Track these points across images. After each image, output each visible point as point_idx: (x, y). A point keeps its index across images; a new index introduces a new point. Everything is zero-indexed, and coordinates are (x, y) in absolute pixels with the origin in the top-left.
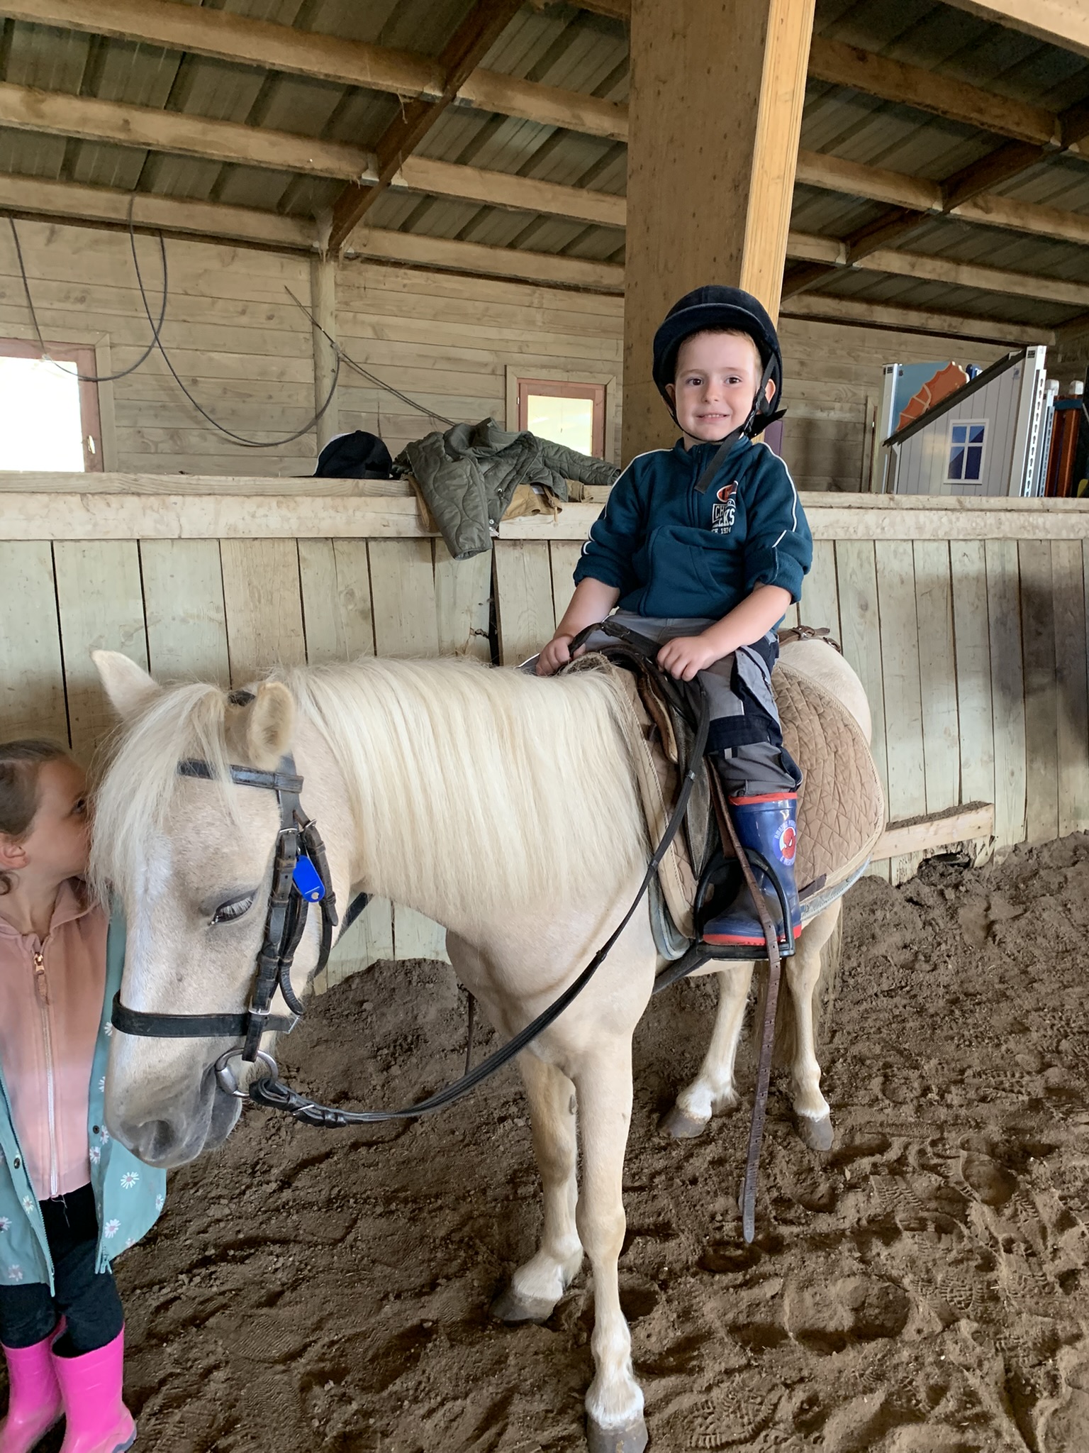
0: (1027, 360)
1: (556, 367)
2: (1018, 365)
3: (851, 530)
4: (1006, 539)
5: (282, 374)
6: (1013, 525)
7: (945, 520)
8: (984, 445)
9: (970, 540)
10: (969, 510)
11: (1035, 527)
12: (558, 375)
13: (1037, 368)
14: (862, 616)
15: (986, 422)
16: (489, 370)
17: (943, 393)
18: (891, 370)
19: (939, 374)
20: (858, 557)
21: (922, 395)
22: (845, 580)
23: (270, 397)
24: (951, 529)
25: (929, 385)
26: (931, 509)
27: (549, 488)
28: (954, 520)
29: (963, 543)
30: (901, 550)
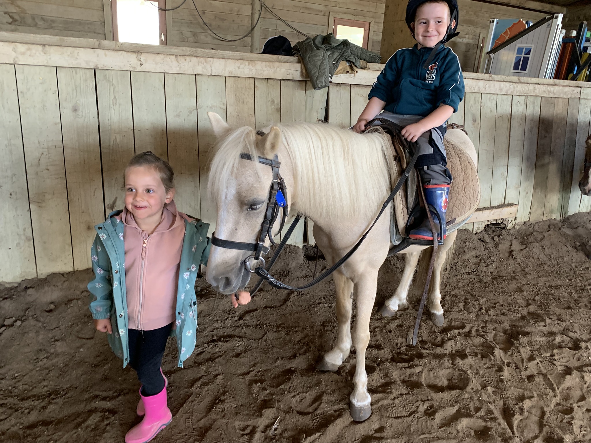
0: (554, 19)
1: (350, 14)
2: (550, 22)
3: (473, 88)
4: (537, 96)
5: (239, 11)
6: (540, 90)
7: (512, 86)
8: (530, 56)
9: (521, 96)
10: (522, 83)
11: (549, 92)
12: (350, 17)
13: (557, 24)
14: (473, 124)
15: (532, 46)
16: (323, 13)
17: (515, 32)
18: (493, 21)
19: (514, 24)
20: (474, 99)
21: (506, 33)
22: (468, 109)
23: (234, 21)
24: (514, 91)
25: (509, 29)
26: (506, 82)
27: (353, 63)
28: (515, 87)
29: (518, 96)
30: (492, 98)
